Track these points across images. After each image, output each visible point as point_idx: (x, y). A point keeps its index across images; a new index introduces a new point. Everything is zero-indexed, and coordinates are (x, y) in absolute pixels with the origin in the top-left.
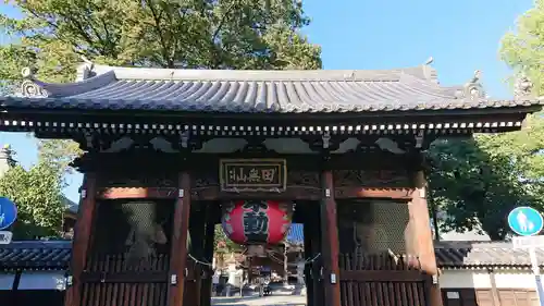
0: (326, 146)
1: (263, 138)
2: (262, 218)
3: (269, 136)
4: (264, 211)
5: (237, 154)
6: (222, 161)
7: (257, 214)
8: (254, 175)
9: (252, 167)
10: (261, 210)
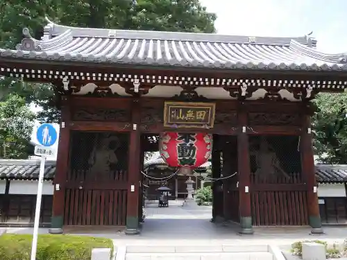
0: (243, 94)
1: (195, 86)
2: (191, 147)
3: (199, 85)
4: (193, 143)
5: (175, 98)
6: (166, 103)
7: (188, 145)
8: (190, 115)
9: (189, 109)
10: (191, 142)
